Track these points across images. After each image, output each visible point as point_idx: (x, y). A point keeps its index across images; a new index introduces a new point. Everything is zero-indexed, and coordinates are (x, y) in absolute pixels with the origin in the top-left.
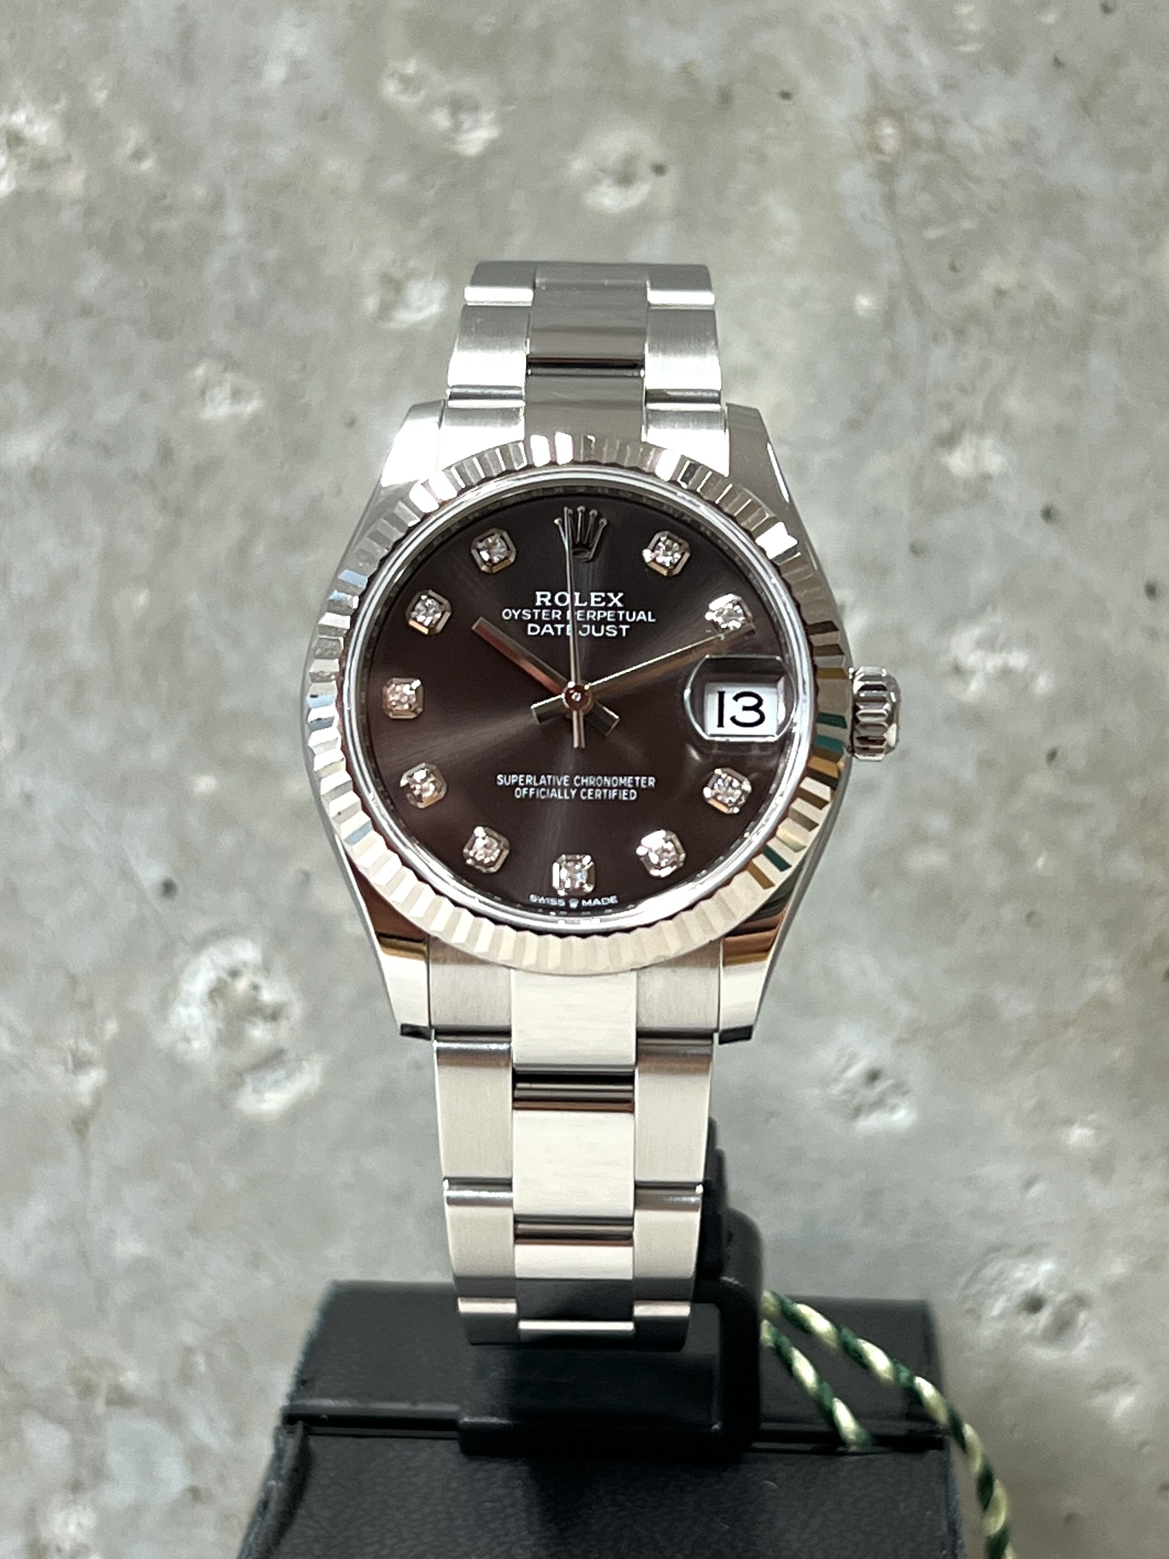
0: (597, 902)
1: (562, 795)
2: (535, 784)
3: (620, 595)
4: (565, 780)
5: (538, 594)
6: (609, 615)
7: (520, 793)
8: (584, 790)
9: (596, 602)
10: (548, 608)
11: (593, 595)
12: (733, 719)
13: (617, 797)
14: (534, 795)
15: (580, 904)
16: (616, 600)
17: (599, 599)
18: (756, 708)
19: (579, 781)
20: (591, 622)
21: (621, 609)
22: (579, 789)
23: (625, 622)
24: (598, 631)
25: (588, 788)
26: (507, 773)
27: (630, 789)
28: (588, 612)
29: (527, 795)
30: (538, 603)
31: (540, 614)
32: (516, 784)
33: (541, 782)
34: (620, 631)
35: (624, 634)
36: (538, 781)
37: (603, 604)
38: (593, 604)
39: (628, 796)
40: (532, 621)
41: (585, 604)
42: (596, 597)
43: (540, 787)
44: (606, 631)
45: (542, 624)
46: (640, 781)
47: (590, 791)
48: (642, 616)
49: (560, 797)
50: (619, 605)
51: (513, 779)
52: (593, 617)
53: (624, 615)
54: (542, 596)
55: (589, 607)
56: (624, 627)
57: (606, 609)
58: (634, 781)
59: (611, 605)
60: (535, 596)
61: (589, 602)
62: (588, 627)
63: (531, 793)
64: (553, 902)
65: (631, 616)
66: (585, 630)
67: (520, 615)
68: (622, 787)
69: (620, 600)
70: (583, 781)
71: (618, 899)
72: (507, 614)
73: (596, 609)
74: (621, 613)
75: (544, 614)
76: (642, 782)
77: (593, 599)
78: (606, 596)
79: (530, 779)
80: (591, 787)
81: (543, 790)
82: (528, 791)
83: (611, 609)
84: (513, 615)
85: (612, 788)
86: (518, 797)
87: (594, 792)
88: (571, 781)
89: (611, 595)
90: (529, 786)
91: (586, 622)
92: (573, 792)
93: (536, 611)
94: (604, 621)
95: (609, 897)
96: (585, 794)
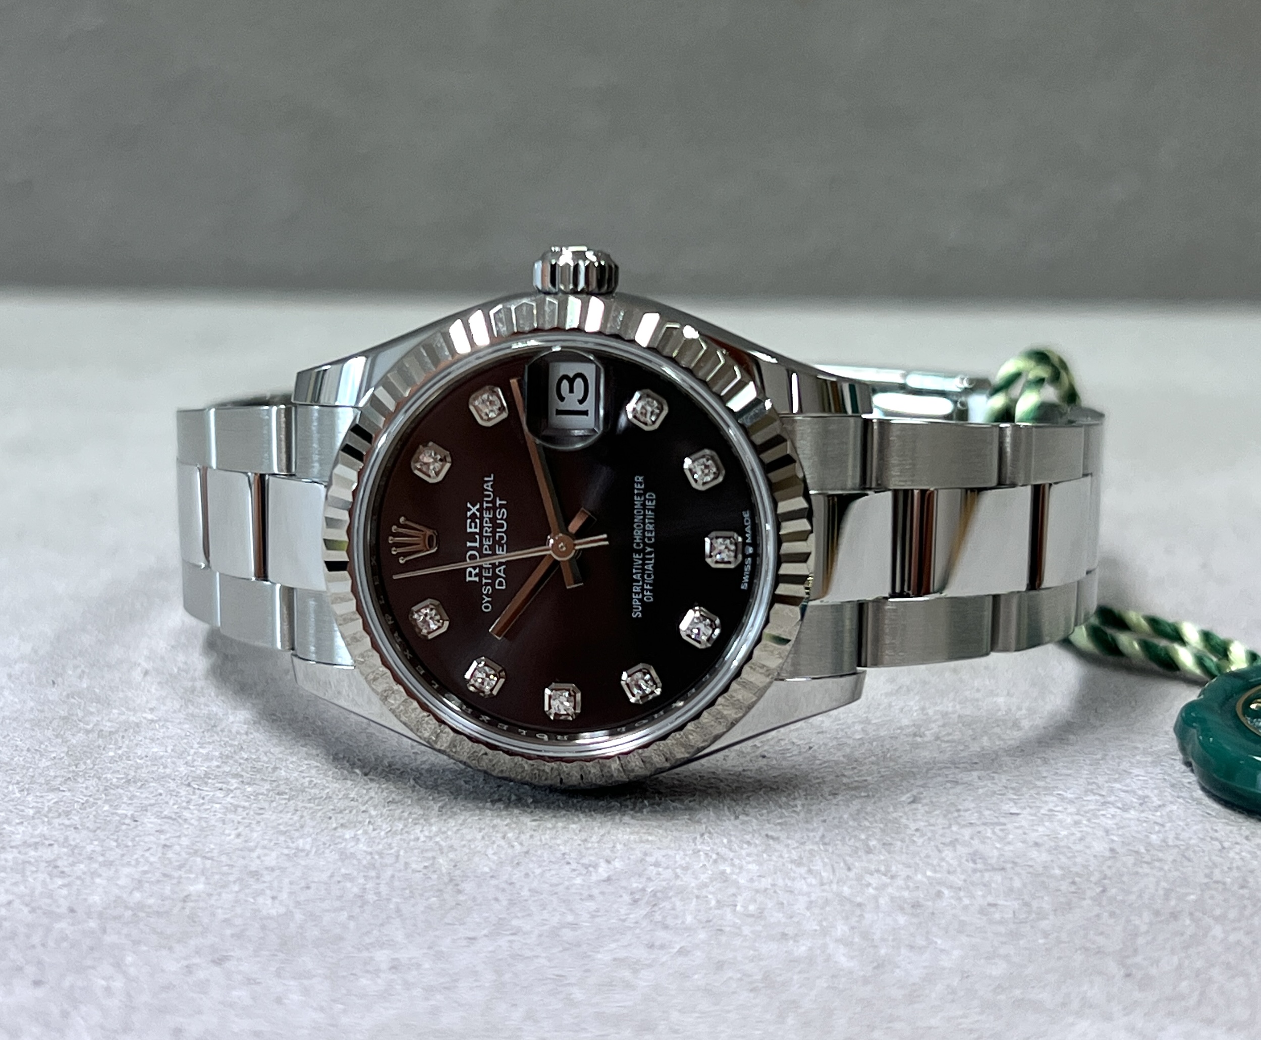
0: (748, 529)
1: (650, 559)
2: (641, 583)
3: (469, 505)
4: (637, 556)
5: (468, 579)
6: (487, 515)
7: (649, 597)
8: (646, 540)
9: (476, 527)
10: (481, 571)
11: (469, 530)
12: (581, 402)
13: (652, 510)
14: (651, 585)
15: (749, 544)
16: (474, 510)
17: (473, 525)
18: (571, 381)
19: (638, 544)
20: (494, 532)
21: (482, 505)
22: (645, 544)
23: (493, 502)
24: (502, 526)
25: (644, 536)
26: (631, 608)
27: (645, 499)
28: (485, 534)
29: (650, 591)
30: (477, 579)
31: (486, 578)
32: (641, 600)
33: (639, 578)
34: (501, 506)
35: (504, 502)
36: (638, 581)
37: (478, 521)
38: (477, 530)
39: (652, 500)
40: (492, 585)
41: (477, 537)
42: (471, 527)
43: (643, 580)
44: (502, 519)
45: (495, 576)
46: (638, 489)
47: (646, 534)
48: (488, 487)
49: (653, 561)
50: (478, 506)
51: (636, 603)
52: (489, 530)
53: (487, 502)
54: (470, 575)
55: (480, 534)
56: (498, 502)
57: (481, 518)
58: (638, 495)
59: (478, 514)
60: (470, 581)
61: (476, 533)
62: (498, 535)
63: (648, 587)
64: (747, 569)
65: (489, 496)
66: (501, 538)
67: (487, 595)
68: (644, 505)
69: (474, 506)
70: (638, 541)
71: (746, 510)
72: (487, 607)
73: (482, 527)
74: (485, 505)
75: (487, 575)
76: (639, 486)
77: (473, 530)
78: (470, 517)
79: (636, 589)
80: (643, 533)
81: (645, 576)
82: (647, 590)
83: (481, 514)
84: (488, 602)
85: (644, 515)
86: (652, 600)
87: (648, 531)
88: (638, 552)
89: (469, 514)
90: (643, 589)
91: (494, 537)
92: (649, 549)
93: (484, 581)
94: (493, 520)
95: (744, 518)
96: (650, 539)
